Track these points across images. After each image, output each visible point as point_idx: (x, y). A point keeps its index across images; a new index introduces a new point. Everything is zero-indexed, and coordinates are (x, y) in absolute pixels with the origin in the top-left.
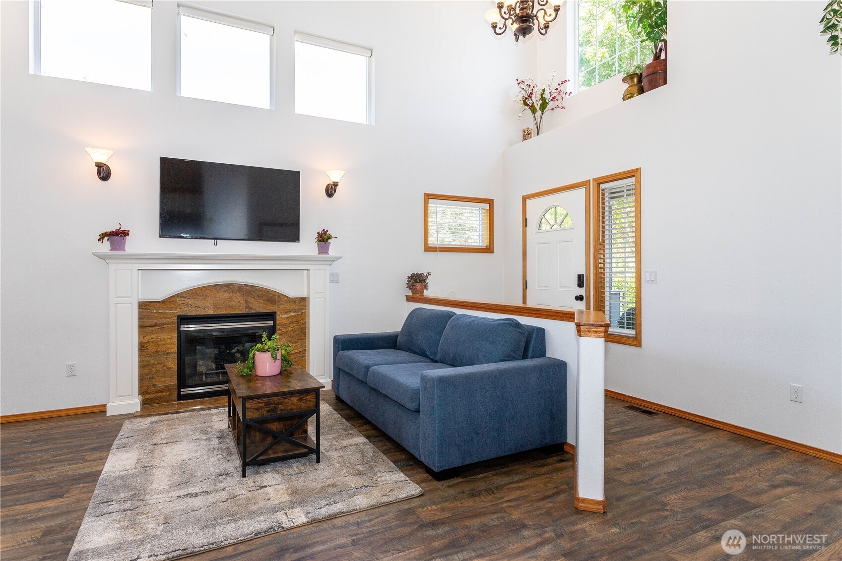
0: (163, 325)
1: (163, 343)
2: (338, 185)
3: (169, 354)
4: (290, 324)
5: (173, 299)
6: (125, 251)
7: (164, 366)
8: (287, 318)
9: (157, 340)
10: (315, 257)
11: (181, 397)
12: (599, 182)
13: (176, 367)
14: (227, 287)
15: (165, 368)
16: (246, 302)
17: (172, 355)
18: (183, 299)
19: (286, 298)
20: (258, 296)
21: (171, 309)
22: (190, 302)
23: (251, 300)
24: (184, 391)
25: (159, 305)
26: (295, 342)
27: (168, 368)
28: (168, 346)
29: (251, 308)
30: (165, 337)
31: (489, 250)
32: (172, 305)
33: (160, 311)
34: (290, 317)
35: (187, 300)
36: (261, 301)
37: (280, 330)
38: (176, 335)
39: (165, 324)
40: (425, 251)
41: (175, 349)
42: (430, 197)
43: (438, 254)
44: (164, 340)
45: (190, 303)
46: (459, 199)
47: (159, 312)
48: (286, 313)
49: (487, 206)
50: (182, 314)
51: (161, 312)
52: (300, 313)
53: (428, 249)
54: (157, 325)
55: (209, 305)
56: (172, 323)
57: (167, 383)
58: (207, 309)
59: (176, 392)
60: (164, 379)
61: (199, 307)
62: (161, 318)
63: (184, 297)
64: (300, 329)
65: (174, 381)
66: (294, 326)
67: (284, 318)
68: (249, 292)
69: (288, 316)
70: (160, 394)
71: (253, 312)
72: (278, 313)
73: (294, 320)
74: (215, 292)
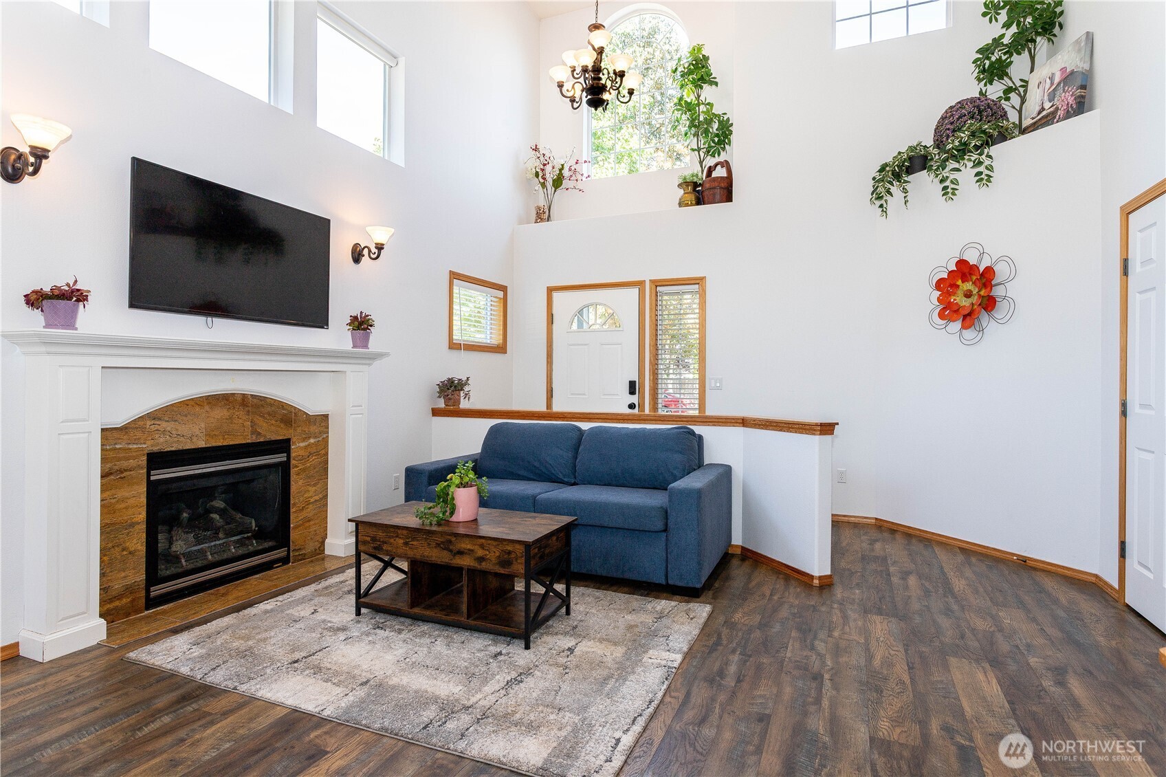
0: (122, 472)
1: (123, 505)
2: (383, 248)
3: (132, 525)
4: (308, 457)
5: (141, 423)
6: (76, 329)
7: (124, 550)
8: (306, 447)
9: (112, 501)
10: (349, 353)
11: (151, 603)
12: (657, 284)
13: (144, 549)
14: (225, 400)
15: (125, 553)
16: (253, 424)
17: (137, 527)
18: (158, 423)
19: (305, 416)
20: (269, 414)
21: (137, 441)
22: (169, 426)
23: (259, 421)
24: (156, 591)
25: (116, 434)
26: (315, 485)
27: (130, 553)
28: (130, 512)
29: (259, 434)
30: (127, 494)
31: (501, 349)
32: (139, 434)
33: (118, 446)
34: (309, 445)
35: (164, 424)
36: (273, 422)
37: (297, 467)
38: (145, 489)
39: (126, 471)
40: (450, 348)
41: (142, 516)
42: (455, 276)
43: (463, 354)
44: (123, 500)
45: (169, 429)
46: (479, 283)
47: (116, 449)
48: (304, 440)
49: (501, 294)
50: (156, 449)
51: (120, 449)
52: (320, 439)
53: (454, 346)
54: (111, 474)
55: (198, 433)
56: (140, 467)
57: (129, 581)
58: (195, 439)
59: (143, 593)
60: (123, 574)
61: (183, 436)
62: (119, 459)
63: (160, 419)
64: (320, 463)
65: (141, 577)
66: (313, 460)
67: (301, 448)
68: (257, 406)
69: (307, 443)
70: (117, 603)
71: (262, 440)
72: (294, 440)
73: (313, 450)
74: (207, 408)
